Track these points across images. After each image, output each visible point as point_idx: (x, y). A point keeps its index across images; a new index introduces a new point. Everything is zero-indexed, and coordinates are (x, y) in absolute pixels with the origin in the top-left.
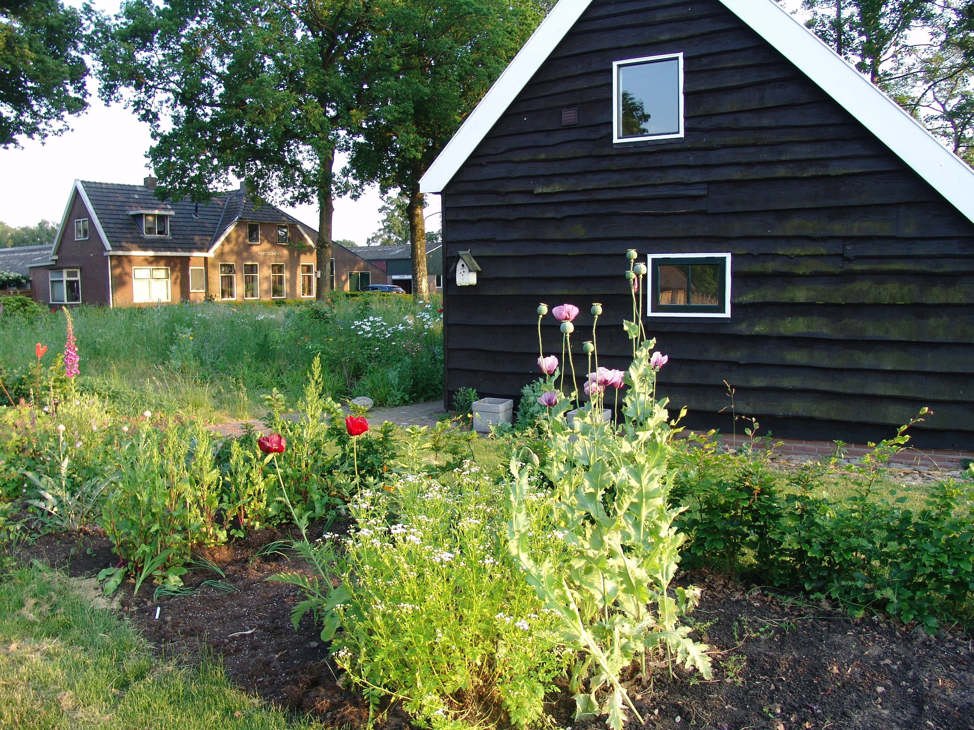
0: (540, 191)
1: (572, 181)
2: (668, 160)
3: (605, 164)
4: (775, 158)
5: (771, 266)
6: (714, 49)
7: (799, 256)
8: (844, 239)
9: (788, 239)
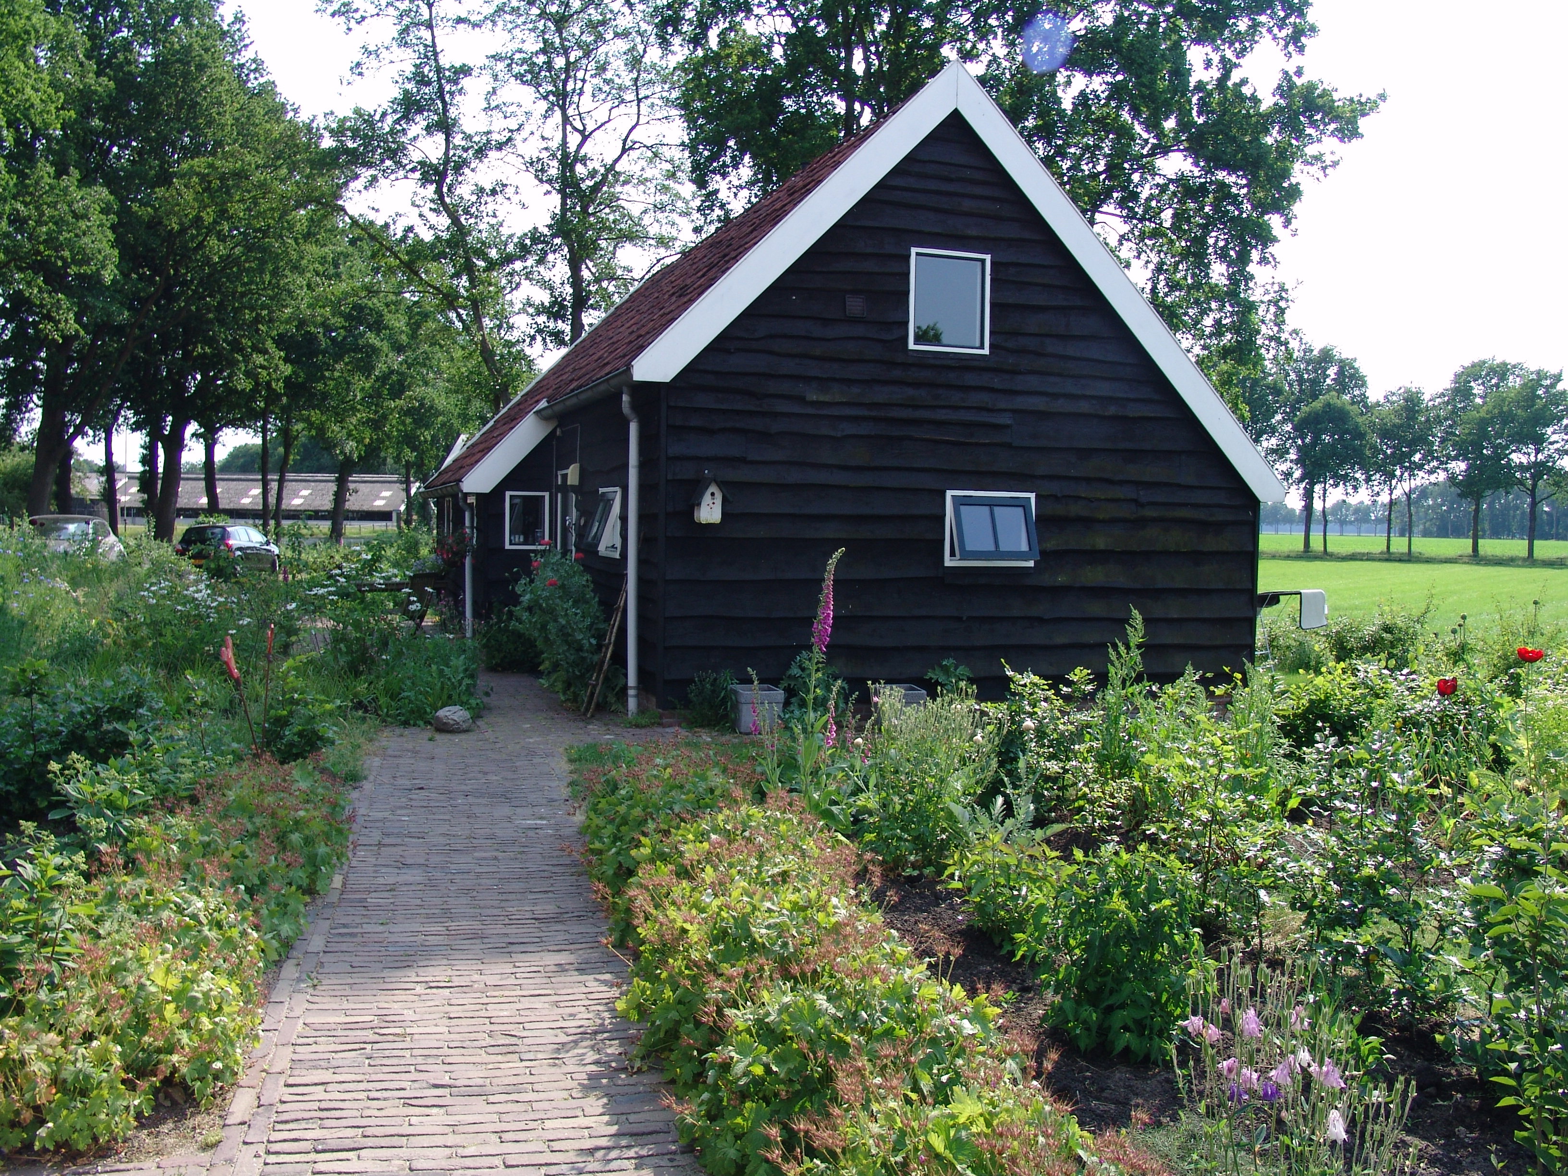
0: (815, 398)
1: (855, 390)
2: (971, 379)
3: (897, 373)
4: (1079, 392)
5: (1075, 509)
6: (1023, 260)
7: (1100, 500)
8: (1137, 484)
9: (1088, 480)
